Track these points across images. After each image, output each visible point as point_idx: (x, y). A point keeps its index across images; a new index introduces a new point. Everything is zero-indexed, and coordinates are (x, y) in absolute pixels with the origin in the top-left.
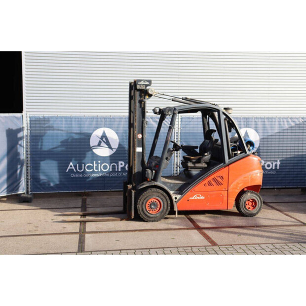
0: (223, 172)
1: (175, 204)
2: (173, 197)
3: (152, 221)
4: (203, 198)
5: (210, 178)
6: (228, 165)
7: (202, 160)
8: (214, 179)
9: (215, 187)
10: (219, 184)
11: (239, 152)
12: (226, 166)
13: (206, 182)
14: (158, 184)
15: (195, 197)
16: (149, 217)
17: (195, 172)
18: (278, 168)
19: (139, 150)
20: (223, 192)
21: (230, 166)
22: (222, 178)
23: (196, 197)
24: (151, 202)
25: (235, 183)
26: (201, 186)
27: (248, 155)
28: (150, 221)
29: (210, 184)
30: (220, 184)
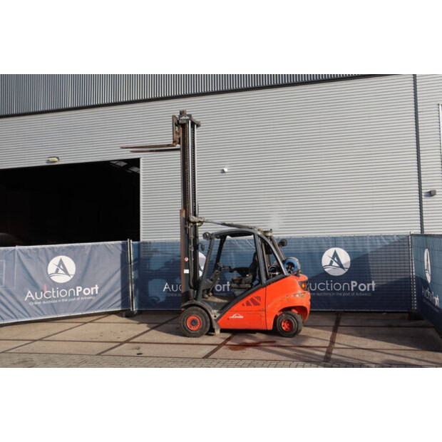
0: (261, 293)
1: (214, 322)
2: (212, 316)
3: (194, 337)
4: (241, 317)
5: (248, 298)
6: (265, 286)
7: (243, 282)
8: (252, 300)
9: (253, 307)
10: (256, 304)
11: (277, 273)
12: (263, 287)
13: (244, 301)
14: (199, 302)
15: (234, 316)
16: (190, 333)
17: (238, 292)
18: (373, 290)
19: (186, 271)
20: (260, 312)
21: (268, 287)
22: (259, 298)
23: (236, 316)
24: (192, 320)
25: (272, 304)
26: (239, 306)
27: (286, 276)
28: (191, 337)
29: (248, 304)
30: (259, 304)
